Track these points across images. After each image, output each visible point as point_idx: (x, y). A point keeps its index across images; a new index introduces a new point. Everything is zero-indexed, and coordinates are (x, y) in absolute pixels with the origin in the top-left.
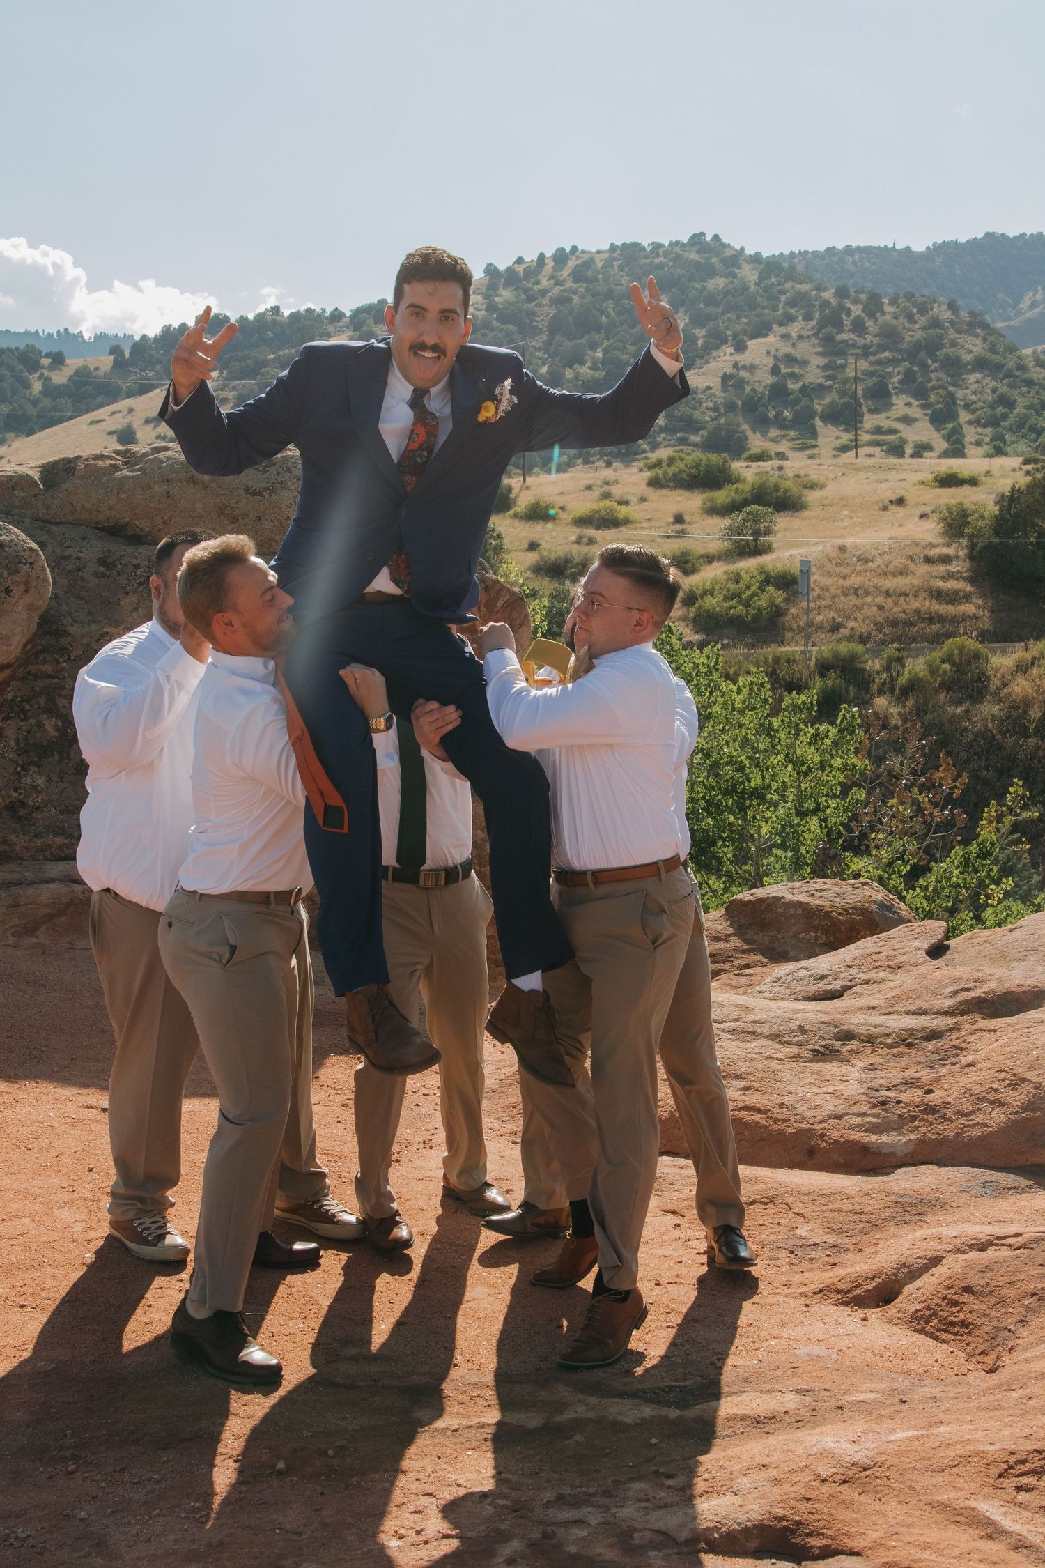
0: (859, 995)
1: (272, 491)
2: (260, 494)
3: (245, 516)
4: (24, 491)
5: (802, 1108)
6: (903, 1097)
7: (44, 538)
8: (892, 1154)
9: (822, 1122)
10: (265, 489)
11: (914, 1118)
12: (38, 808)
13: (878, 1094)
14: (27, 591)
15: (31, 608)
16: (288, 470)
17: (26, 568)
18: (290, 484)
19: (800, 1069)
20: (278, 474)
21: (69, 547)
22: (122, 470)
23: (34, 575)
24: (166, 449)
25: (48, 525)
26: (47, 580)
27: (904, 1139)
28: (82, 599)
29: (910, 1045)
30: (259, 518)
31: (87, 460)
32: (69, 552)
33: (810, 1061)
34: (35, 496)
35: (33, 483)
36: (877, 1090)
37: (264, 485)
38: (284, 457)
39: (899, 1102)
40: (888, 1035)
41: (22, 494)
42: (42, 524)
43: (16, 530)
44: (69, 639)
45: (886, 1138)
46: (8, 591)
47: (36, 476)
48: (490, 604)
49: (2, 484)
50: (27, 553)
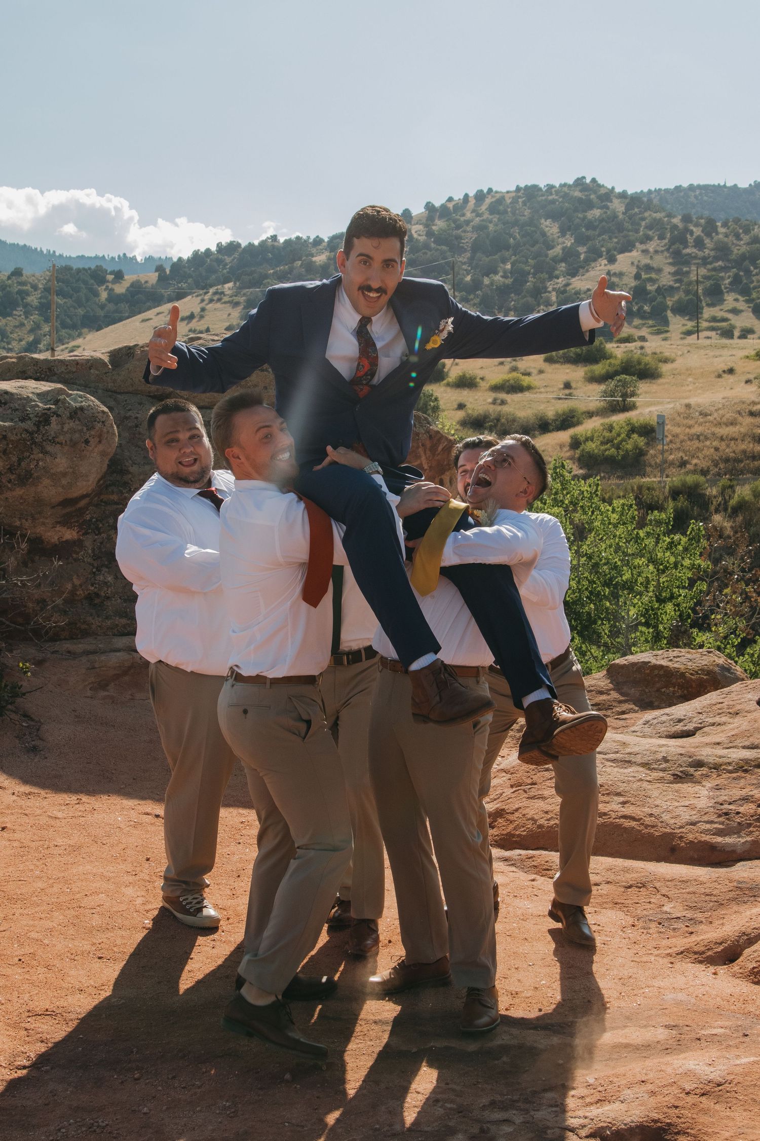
0: (708, 734)
4: (99, 370)
5: (666, 817)
6: (741, 809)
7: (112, 403)
8: (734, 852)
9: (681, 827)
11: (749, 825)
12: (108, 598)
13: (722, 807)
14: (100, 442)
15: (103, 454)
17: (99, 425)
19: (664, 788)
21: (130, 410)
23: (105, 430)
24: (199, 338)
25: (115, 394)
26: (114, 434)
27: (742, 840)
28: (139, 447)
29: (746, 771)
31: (141, 347)
32: (130, 414)
33: (671, 783)
34: (106, 373)
35: (104, 364)
36: (722, 804)
39: (738, 813)
40: (729, 764)
41: (97, 372)
42: (110, 393)
43: (93, 398)
44: (130, 476)
45: (728, 840)
46: (87, 442)
47: (106, 359)
48: (433, 449)
49: (82, 365)
50: (101, 414)
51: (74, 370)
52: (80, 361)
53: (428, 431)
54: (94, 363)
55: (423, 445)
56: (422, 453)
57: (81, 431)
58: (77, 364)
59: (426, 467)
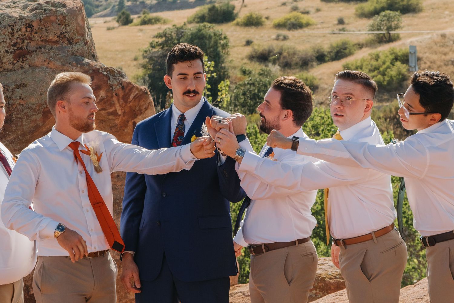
48: (125, 98)
53: (120, 83)
55: (116, 95)
56: (116, 101)
59: (120, 112)
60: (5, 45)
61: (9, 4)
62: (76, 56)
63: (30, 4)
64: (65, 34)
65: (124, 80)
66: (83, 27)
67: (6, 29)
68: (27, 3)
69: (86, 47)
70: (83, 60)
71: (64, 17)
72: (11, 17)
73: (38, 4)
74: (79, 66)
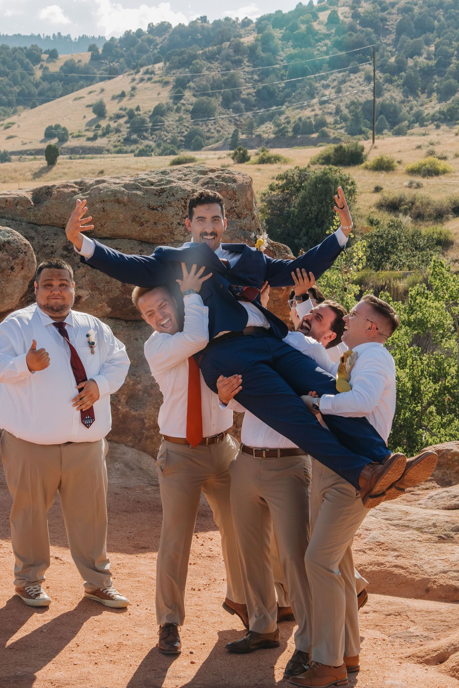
1: (163, 207)
2: (156, 209)
3: (147, 222)
4: (24, 207)
7: (33, 234)
10: (159, 206)
14: (22, 268)
15: (25, 278)
16: (173, 195)
17: (22, 255)
18: (173, 203)
20: (167, 197)
21: (47, 240)
22: (78, 194)
23: (27, 259)
25: (36, 226)
26: (34, 262)
30: (155, 223)
31: (58, 188)
32: (47, 242)
34: (29, 209)
35: (28, 201)
37: (159, 204)
38: (170, 187)
41: (22, 208)
42: (32, 225)
43: (17, 233)
46: (12, 268)
47: (29, 197)
49: (10, 202)
50: (23, 246)
51: (4, 206)
52: (8, 199)
54: (19, 201)
57: (8, 260)
58: (7, 201)
60: (177, 217)
61: (180, 176)
62: (244, 230)
63: (202, 178)
64: (235, 209)
65: (289, 255)
66: (251, 203)
67: (179, 202)
68: (198, 176)
69: (253, 222)
70: (250, 235)
71: (235, 193)
72: (184, 190)
73: (209, 178)
74: (247, 240)
